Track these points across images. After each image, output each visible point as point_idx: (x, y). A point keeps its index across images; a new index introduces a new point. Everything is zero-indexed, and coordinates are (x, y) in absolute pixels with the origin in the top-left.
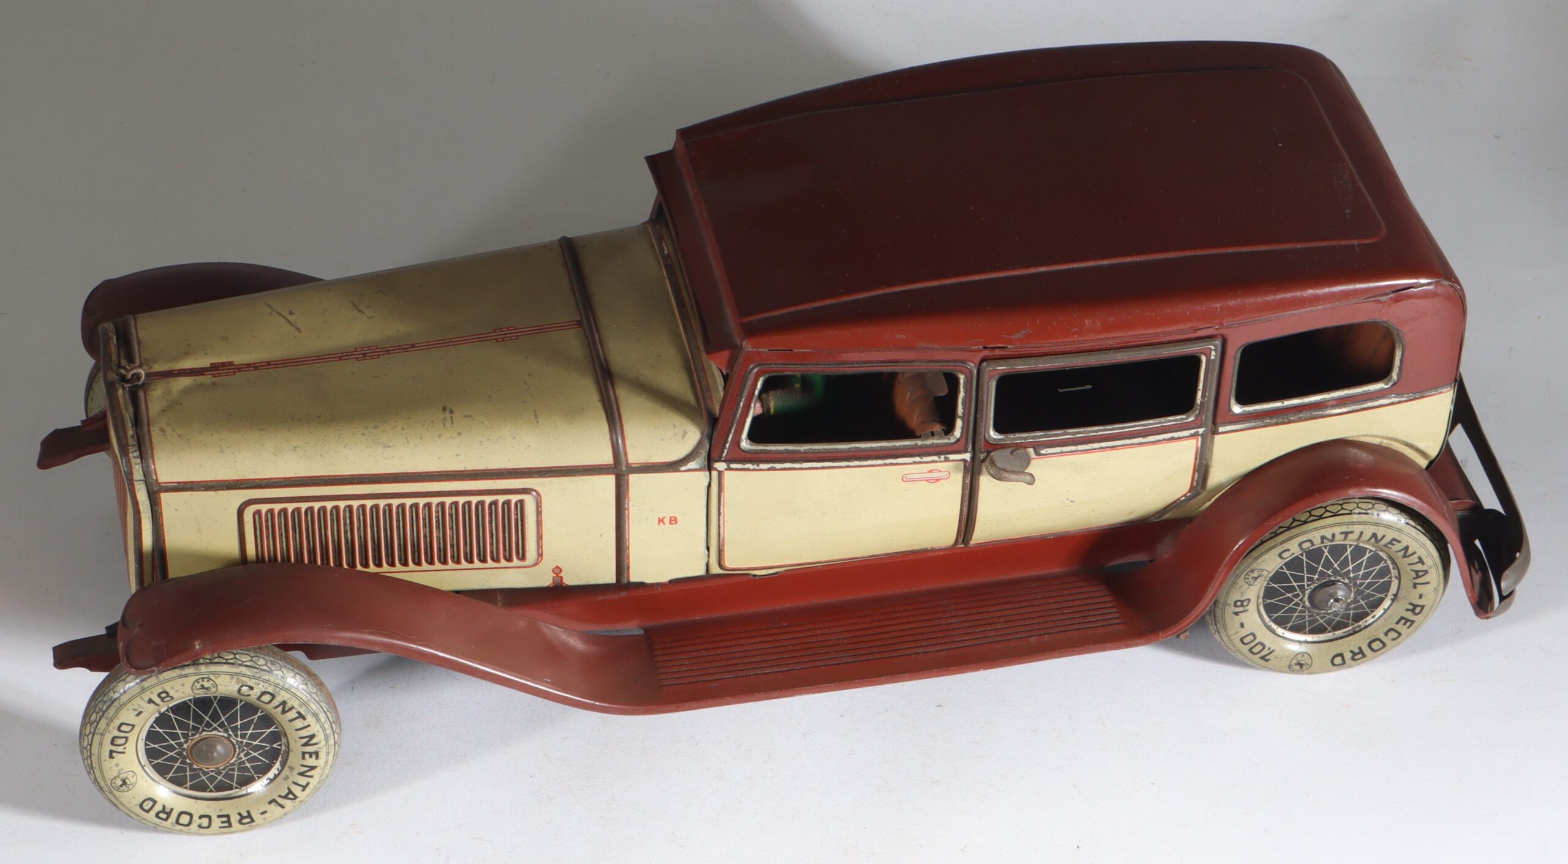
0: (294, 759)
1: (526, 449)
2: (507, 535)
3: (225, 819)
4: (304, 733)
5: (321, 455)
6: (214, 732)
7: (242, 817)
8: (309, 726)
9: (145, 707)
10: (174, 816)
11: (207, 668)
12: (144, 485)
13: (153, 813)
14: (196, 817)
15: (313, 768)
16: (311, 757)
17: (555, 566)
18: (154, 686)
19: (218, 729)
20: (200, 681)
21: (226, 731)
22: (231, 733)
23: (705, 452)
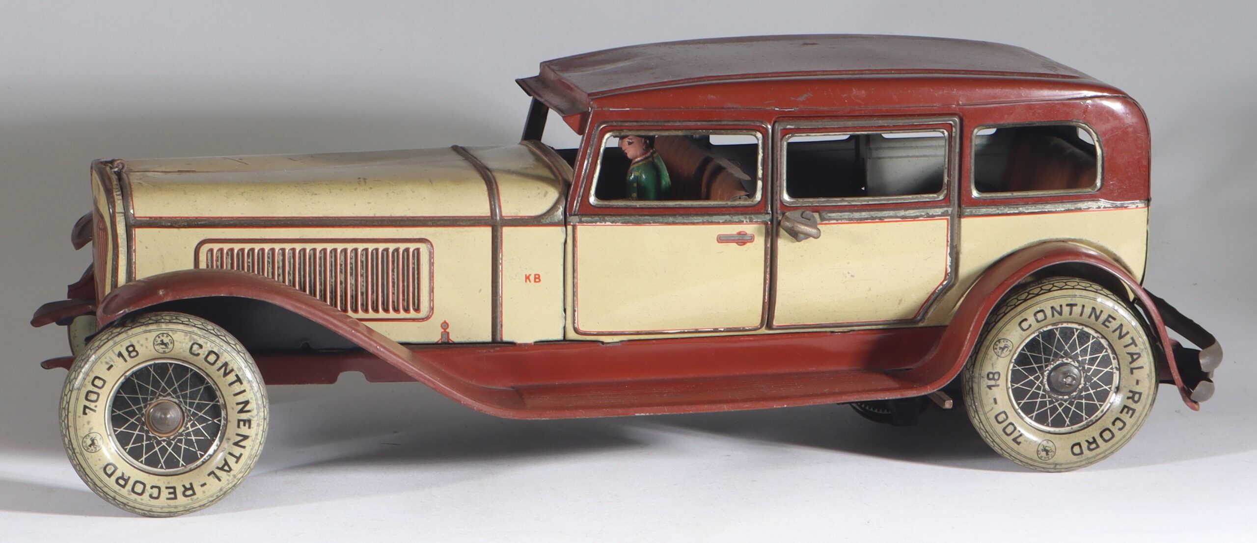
0: (232, 431)
1: (422, 200)
2: (406, 284)
3: (172, 490)
4: (241, 398)
5: (262, 199)
6: (169, 398)
7: (186, 489)
8: (244, 391)
9: (115, 361)
10: (131, 483)
11: (166, 326)
12: (124, 217)
13: (114, 478)
14: (148, 487)
15: (246, 437)
16: (244, 425)
17: (443, 321)
18: (125, 339)
19: (171, 395)
20: (161, 336)
21: (178, 397)
22: (181, 400)
23: (562, 208)
